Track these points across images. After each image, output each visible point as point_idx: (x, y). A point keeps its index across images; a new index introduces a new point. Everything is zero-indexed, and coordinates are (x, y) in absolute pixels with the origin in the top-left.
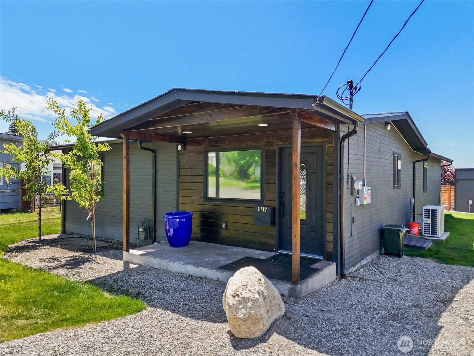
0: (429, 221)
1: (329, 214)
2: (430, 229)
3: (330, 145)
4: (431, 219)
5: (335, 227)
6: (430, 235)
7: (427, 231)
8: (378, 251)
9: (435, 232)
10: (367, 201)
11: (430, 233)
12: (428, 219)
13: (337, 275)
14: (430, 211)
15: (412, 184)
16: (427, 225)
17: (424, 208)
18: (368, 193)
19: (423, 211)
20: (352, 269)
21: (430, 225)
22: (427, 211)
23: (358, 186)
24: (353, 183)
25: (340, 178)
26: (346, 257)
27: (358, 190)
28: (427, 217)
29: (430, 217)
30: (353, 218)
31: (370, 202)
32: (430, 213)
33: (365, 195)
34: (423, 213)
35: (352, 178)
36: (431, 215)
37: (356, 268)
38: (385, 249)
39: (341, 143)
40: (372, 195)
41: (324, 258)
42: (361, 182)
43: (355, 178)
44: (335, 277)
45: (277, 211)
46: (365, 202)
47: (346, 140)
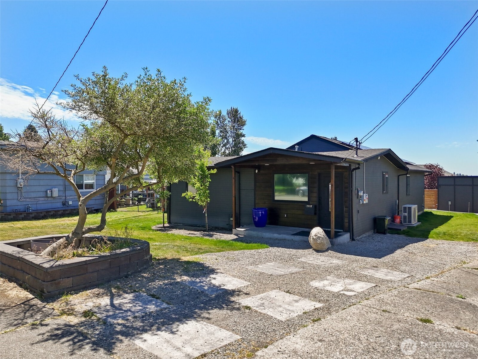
0: (406, 214)
1: (346, 208)
2: (407, 219)
3: (347, 173)
4: (407, 213)
5: (349, 215)
6: (407, 223)
7: (405, 221)
8: (373, 231)
9: (410, 221)
10: (366, 202)
11: (407, 222)
12: (406, 213)
13: (350, 239)
14: (407, 208)
15: (397, 191)
16: (405, 217)
17: (403, 206)
18: (366, 197)
19: (403, 208)
20: (358, 238)
21: (407, 217)
22: (405, 208)
23: (361, 193)
24: (358, 192)
25: (352, 190)
26: (354, 231)
27: (361, 196)
28: (405, 212)
29: (407, 212)
30: (358, 211)
31: (367, 202)
32: (407, 209)
33: (365, 198)
34: (403, 209)
35: (358, 189)
36: (407, 210)
37: (360, 237)
38: (377, 230)
39: (352, 172)
40: (369, 199)
41: (343, 231)
42: (362, 192)
43: (359, 189)
44: (349, 240)
45: (317, 207)
46: (365, 202)
47: (355, 171)
